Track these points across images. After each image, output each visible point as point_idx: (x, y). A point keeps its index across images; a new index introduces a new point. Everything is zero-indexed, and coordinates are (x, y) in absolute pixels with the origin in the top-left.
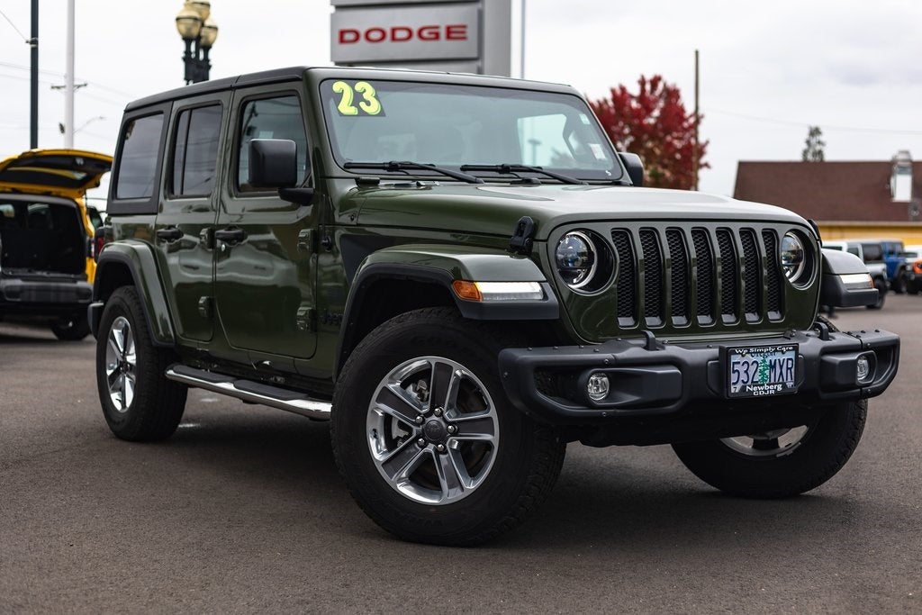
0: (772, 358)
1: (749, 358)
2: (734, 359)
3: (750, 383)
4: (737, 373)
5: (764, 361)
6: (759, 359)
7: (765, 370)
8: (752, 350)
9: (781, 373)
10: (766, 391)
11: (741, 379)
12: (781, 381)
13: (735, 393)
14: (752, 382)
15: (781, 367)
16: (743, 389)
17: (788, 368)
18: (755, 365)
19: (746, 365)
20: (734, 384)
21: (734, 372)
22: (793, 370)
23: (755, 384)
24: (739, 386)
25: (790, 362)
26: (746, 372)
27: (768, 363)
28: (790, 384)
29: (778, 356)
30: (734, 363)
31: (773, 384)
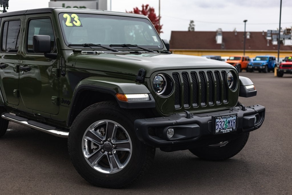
0: (229, 119)
1: (222, 120)
2: (217, 120)
3: (222, 129)
4: (218, 126)
5: (226, 121)
6: (225, 120)
7: (227, 124)
8: (223, 117)
9: (232, 124)
10: (227, 131)
11: (219, 127)
12: (231, 127)
13: (217, 133)
14: (223, 128)
15: (232, 122)
16: (220, 131)
17: (234, 122)
18: (224, 122)
19: (221, 122)
20: (217, 129)
21: (217, 125)
22: (235, 123)
23: (223, 129)
24: (218, 130)
25: (234, 120)
26: (221, 125)
27: (228, 121)
28: (234, 128)
29: (231, 119)
30: (217, 122)
31: (229, 128)
